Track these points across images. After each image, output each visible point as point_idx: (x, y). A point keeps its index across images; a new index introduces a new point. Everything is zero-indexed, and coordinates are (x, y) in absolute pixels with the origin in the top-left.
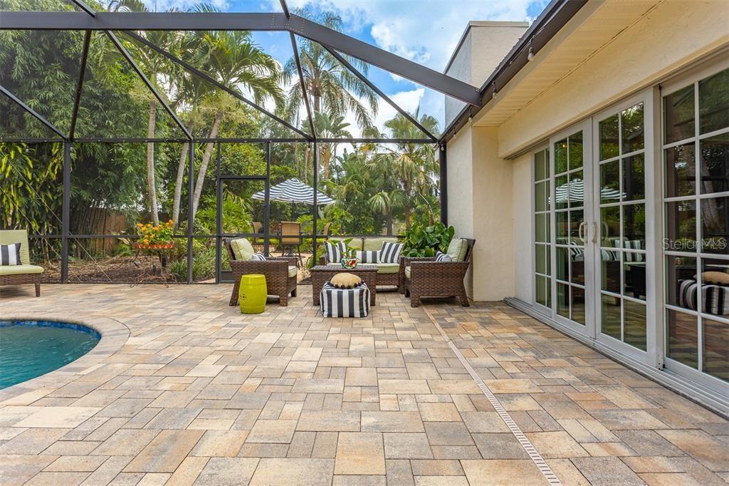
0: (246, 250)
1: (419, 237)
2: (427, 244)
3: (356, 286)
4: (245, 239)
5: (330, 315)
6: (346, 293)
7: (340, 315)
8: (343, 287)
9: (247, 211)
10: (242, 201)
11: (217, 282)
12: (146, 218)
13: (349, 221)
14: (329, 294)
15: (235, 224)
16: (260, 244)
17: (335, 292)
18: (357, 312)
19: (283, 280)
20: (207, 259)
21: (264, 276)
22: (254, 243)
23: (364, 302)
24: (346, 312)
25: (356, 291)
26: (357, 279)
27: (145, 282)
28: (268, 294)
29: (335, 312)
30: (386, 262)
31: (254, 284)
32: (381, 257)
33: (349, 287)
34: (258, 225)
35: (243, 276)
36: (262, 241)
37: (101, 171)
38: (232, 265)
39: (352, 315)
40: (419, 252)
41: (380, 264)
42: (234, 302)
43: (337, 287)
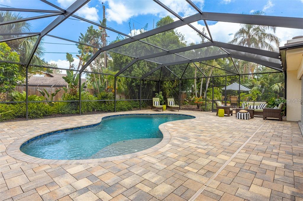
0: (220, 104)
1: (272, 102)
2: (275, 104)
3: (245, 113)
4: (220, 102)
5: (238, 118)
6: (242, 114)
7: (241, 119)
8: (242, 113)
9: (220, 92)
10: (219, 89)
11: (212, 112)
12: (192, 94)
13: (260, 95)
14: (238, 114)
15: (216, 97)
16: (224, 103)
17: (240, 114)
18: (245, 118)
19: (228, 111)
20: (209, 106)
21: (224, 109)
22: (223, 103)
23: (247, 117)
24: (242, 118)
25: (245, 114)
26: (246, 111)
27: (196, 111)
28: (225, 113)
29: (240, 118)
30: (261, 109)
31: (221, 111)
32: (259, 107)
33: (244, 113)
34: (224, 97)
35: (219, 109)
36: (224, 102)
37: (184, 84)
38: (217, 107)
39: (244, 119)
40: (272, 106)
41: (258, 109)
42: (217, 115)
43: (240, 113)
